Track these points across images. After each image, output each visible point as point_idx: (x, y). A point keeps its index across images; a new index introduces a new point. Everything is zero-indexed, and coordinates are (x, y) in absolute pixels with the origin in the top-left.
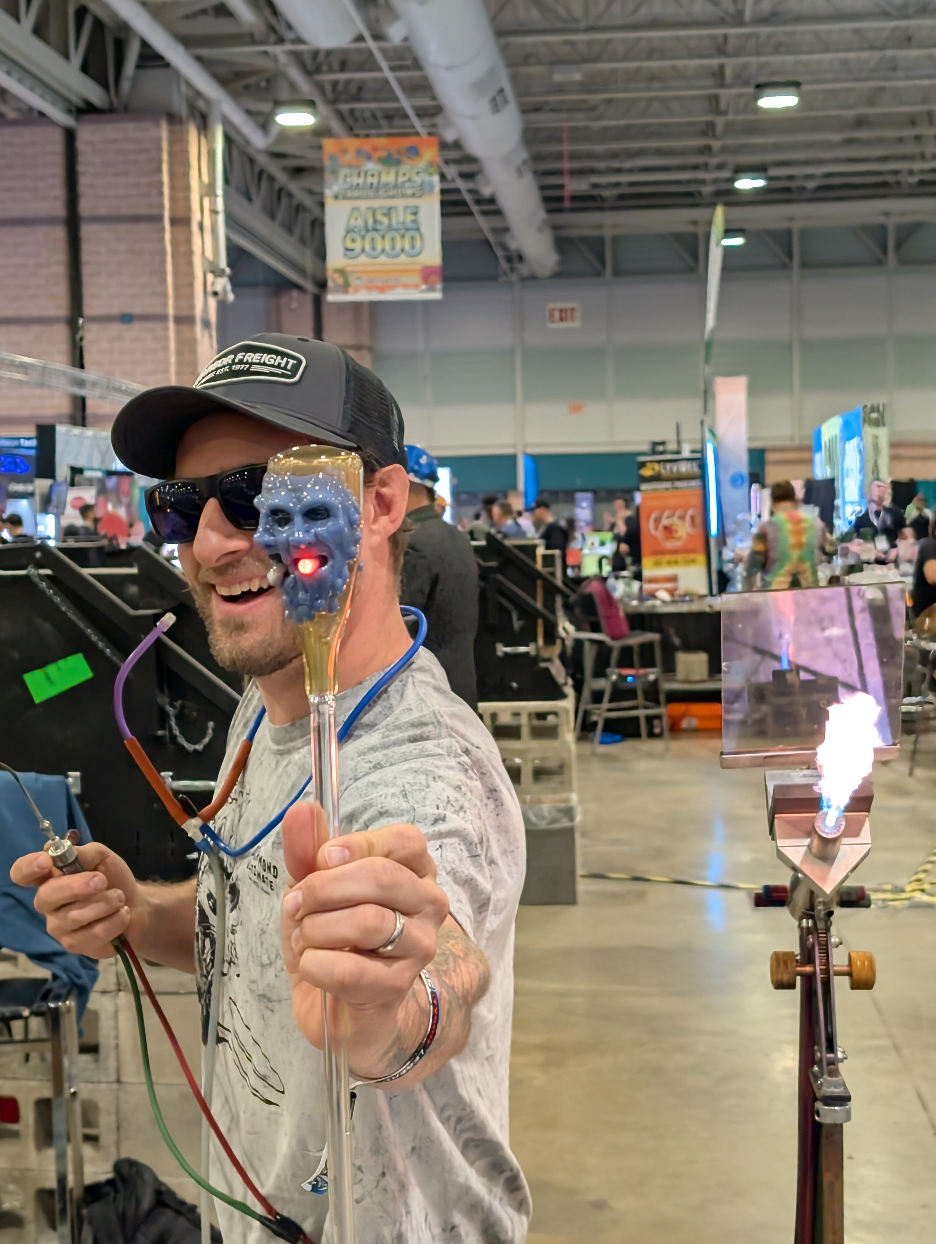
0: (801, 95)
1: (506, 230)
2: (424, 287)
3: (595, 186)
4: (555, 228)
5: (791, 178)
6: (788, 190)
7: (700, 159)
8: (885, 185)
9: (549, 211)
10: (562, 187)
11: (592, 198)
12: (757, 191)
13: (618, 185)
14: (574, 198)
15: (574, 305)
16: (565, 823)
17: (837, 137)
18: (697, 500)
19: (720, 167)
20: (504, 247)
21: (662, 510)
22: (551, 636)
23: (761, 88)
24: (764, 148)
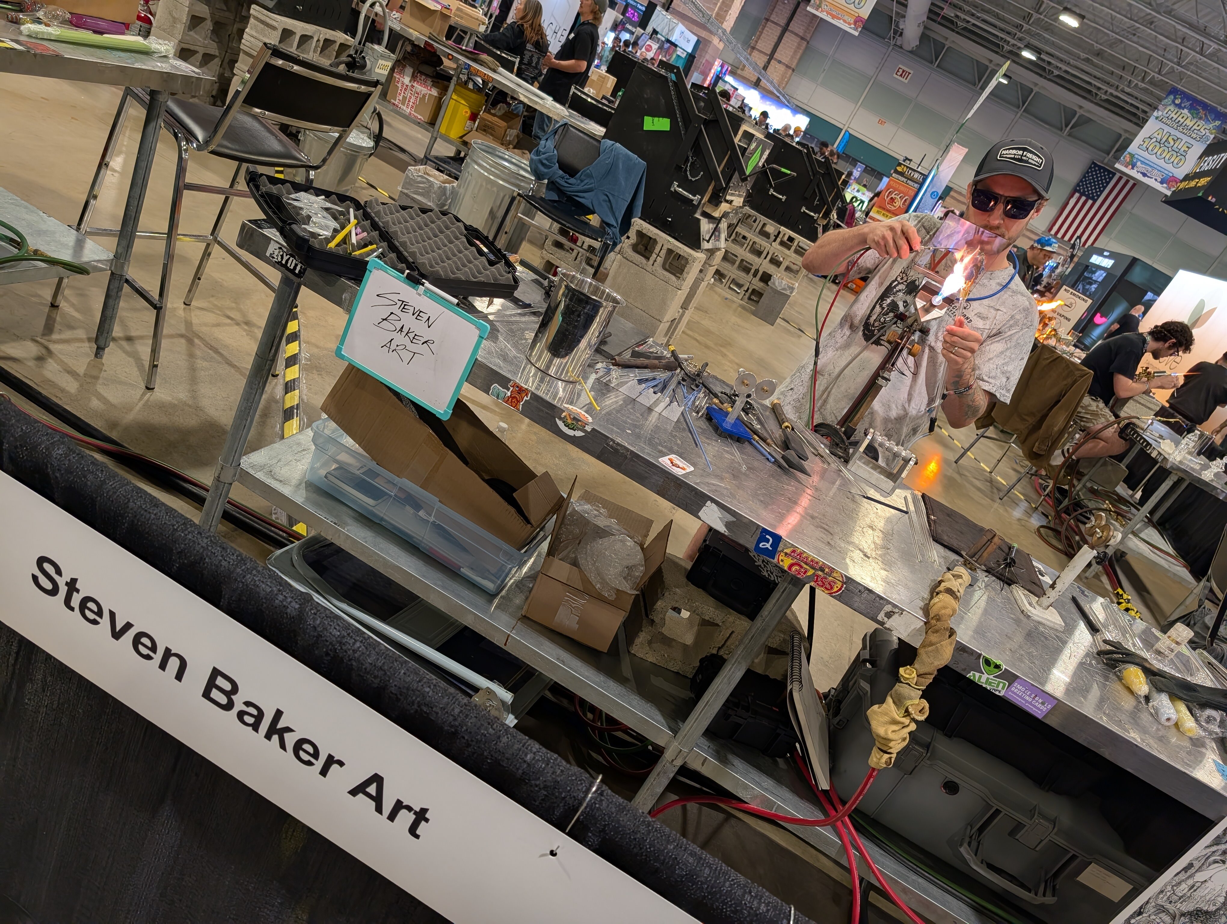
0: (1081, 24)
1: (904, 17)
2: (853, 26)
3: (957, 16)
4: (925, 28)
5: (1049, 63)
6: (1044, 69)
7: (1014, 31)
8: (1090, 92)
9: (928, 18)
10: (942, 9)
11: (952, 22)
12: (1030, 61)
13: (968, 22)
14: (944, 18)
15: (912, 72)
16: (788, 293)
17: (1083, 55)
18: (912, 194)
19: (1020, 39)
20: (897, 25)
21: (895, 190)
22: (827, 215)
23: (1066, 10)
24: (1047, 42)
